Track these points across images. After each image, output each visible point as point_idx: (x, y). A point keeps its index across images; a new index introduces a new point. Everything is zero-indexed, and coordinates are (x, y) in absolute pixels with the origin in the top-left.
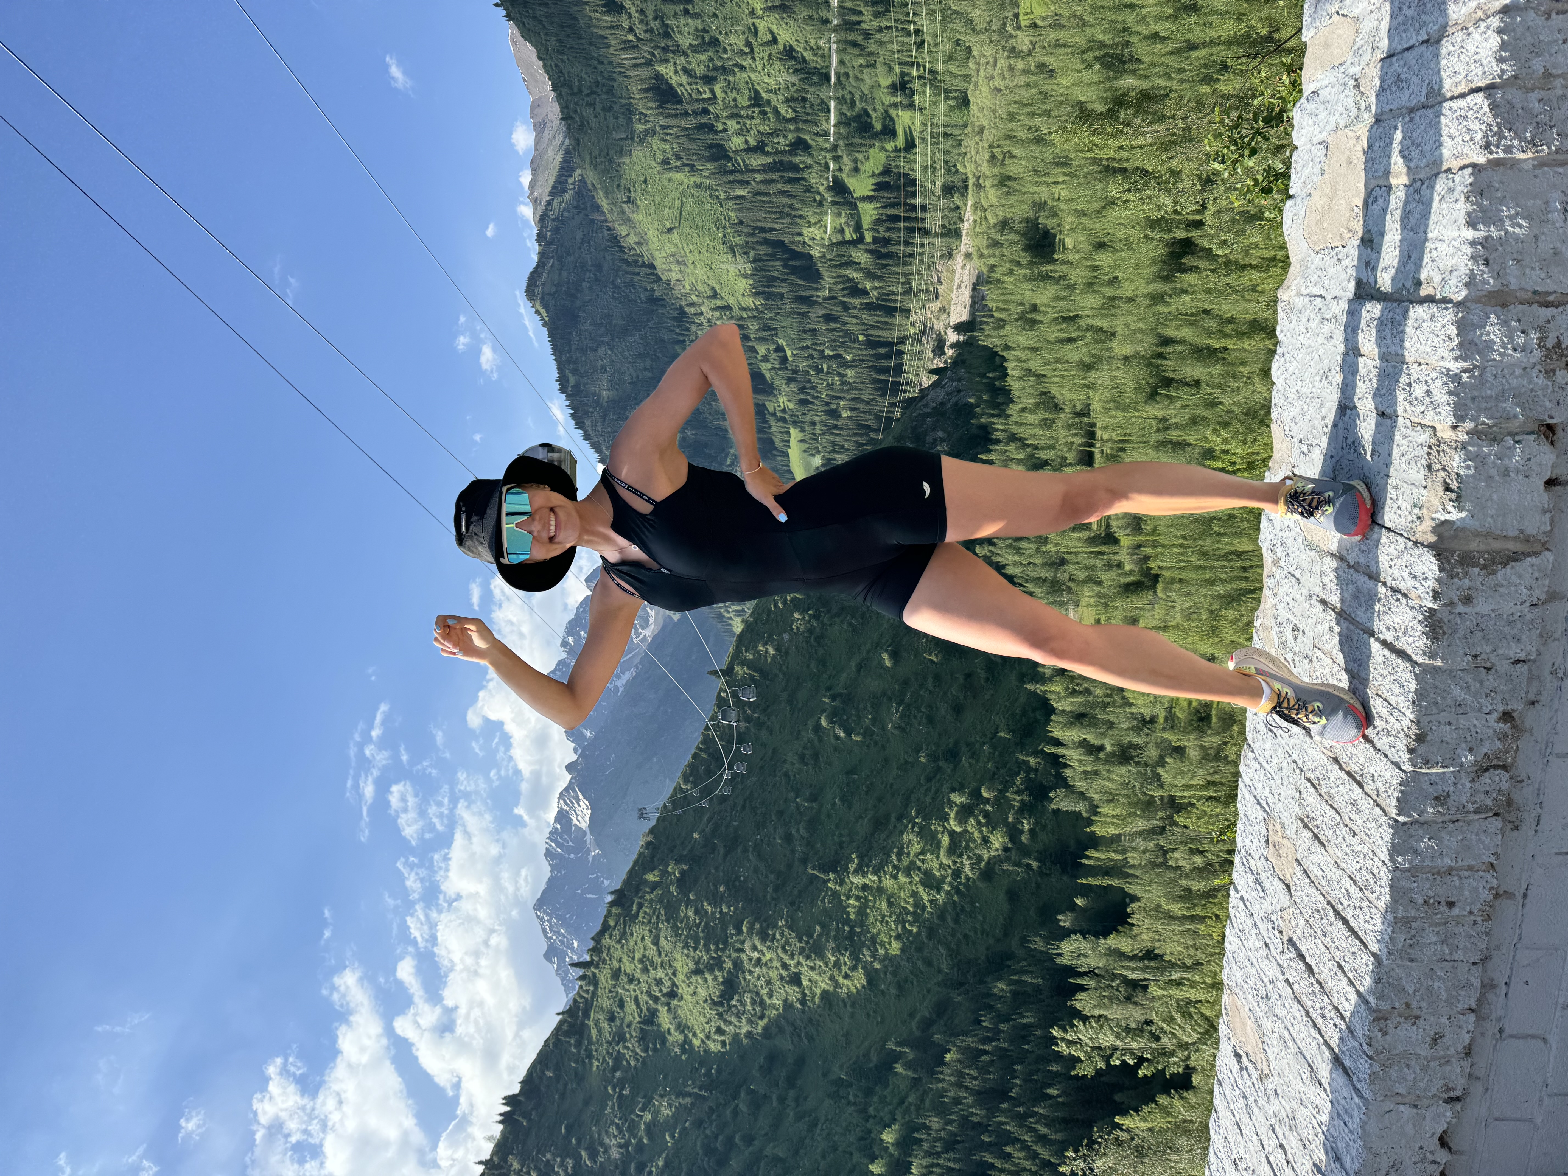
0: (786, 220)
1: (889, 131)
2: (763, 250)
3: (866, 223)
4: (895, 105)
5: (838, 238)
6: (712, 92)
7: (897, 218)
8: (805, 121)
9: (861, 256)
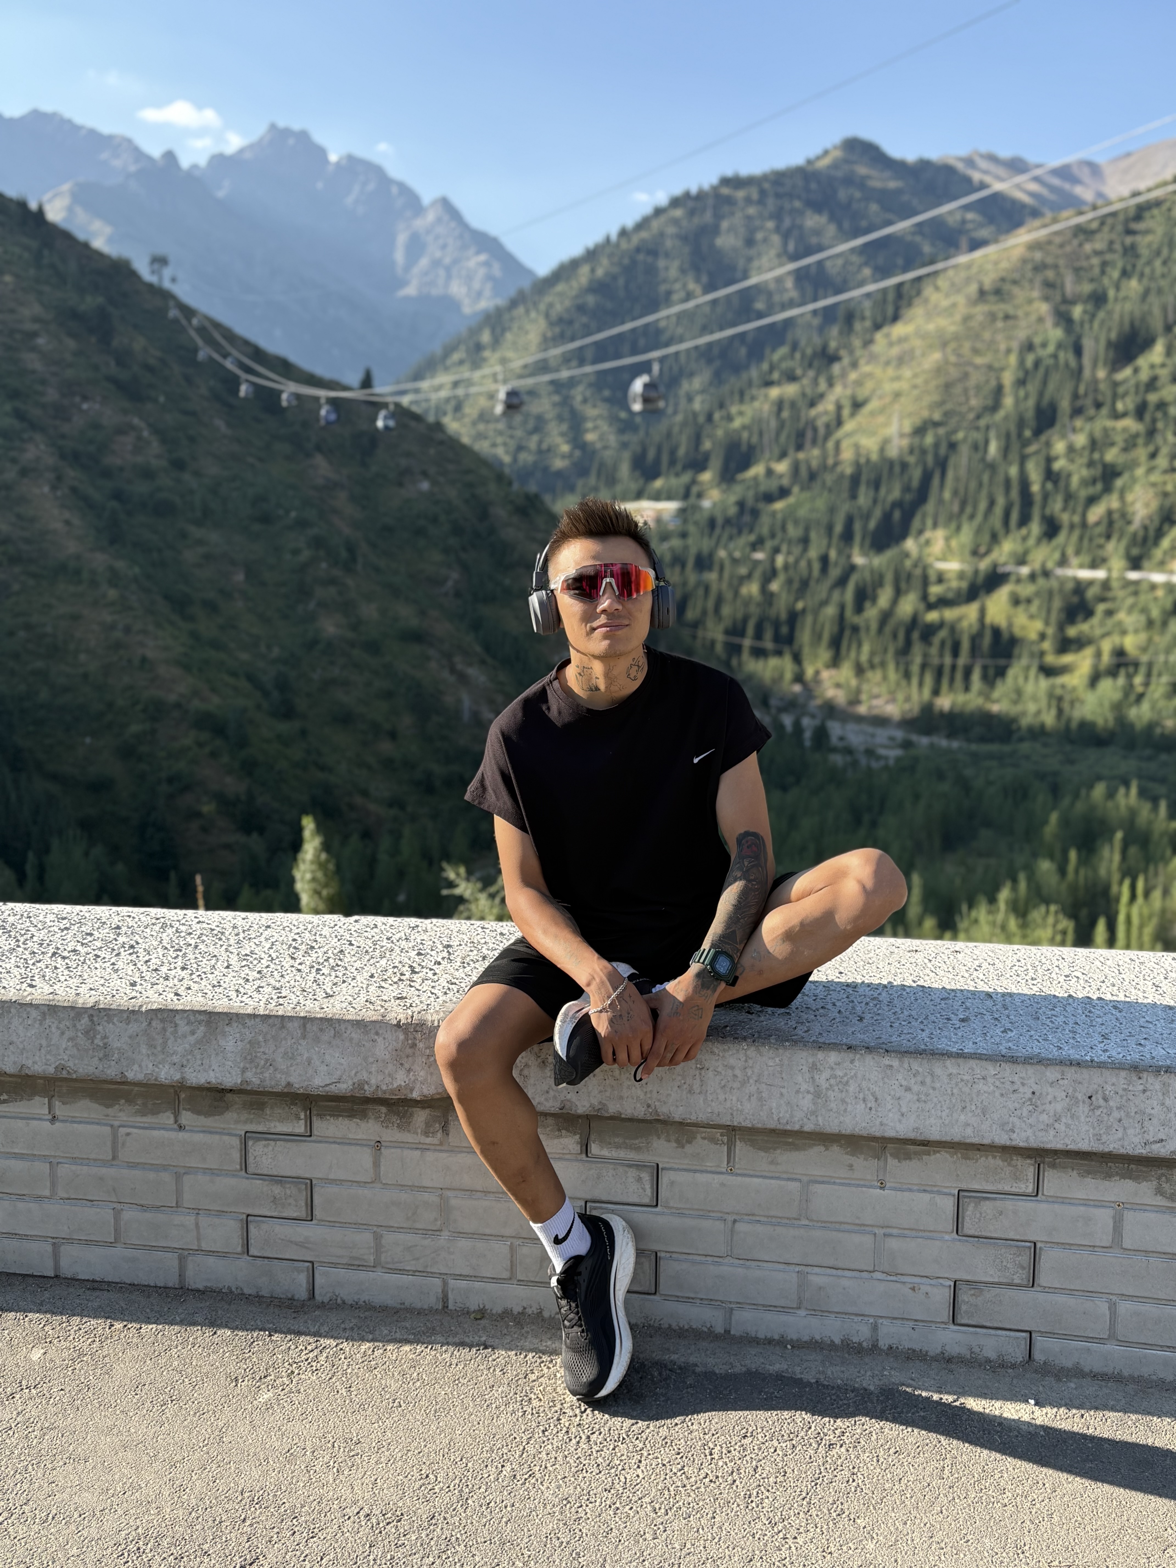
0: (956, 508)
1: (1065, 645)
2: (916, 474)
3: (950, 614)
4: (1098, 654)
5: (933, 577)
6: (1124, 415)
7: (956, 653)
8: (1081, 538)
9: (908, 606)
